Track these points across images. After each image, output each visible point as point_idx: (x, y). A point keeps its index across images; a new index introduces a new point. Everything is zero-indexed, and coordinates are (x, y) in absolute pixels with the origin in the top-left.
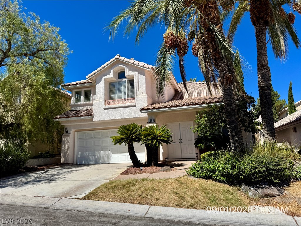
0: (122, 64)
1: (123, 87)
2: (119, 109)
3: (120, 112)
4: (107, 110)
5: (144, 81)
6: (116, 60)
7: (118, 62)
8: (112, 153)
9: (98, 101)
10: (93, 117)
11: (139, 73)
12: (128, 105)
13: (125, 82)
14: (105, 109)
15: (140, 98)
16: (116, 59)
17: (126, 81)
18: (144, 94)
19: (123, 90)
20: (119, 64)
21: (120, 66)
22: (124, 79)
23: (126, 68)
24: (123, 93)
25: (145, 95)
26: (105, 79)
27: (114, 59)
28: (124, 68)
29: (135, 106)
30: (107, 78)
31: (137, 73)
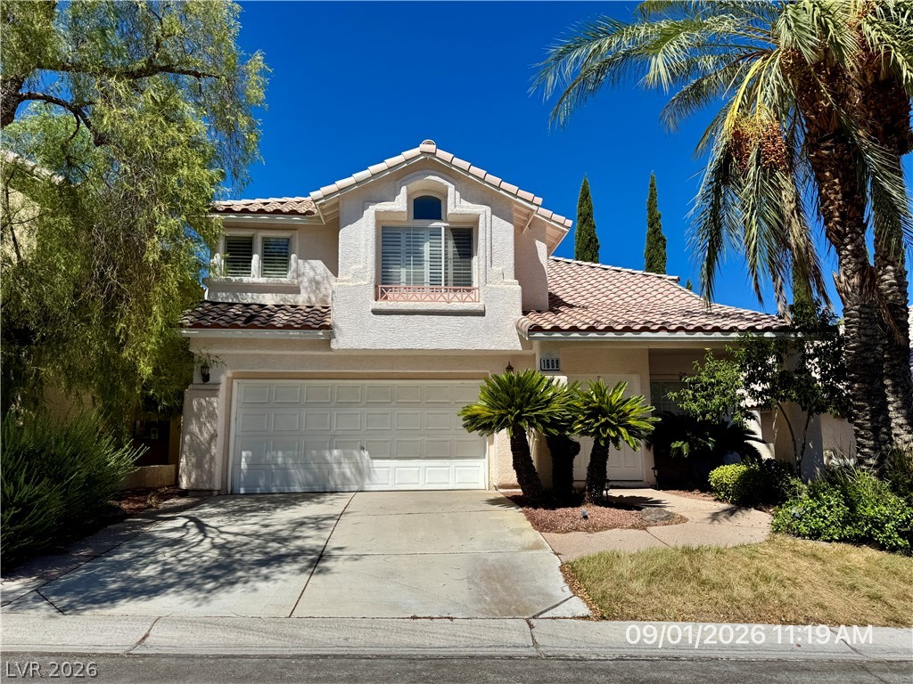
0: (438, 173)
1: (426, 248)
2: (426, 317)
3: (428, 326)
4: (383, 317)
5: (511, 238)
6: (422, 157)
7: (428, 164)
8: (372, 458)
9: (351, 284)
10: (332, 336)
11: (493, 213)
12: (460, 308)
13: (436, 233)
14: (375, 312)
15: (497, 289)
16: (423, 153)
17: (443, 229)
18: (510, 280)
19: (427, 256)
20: (433, 172)
21: (431, 177)
22: (436, 224)
23: (451, 188)
24: (427, 265)
25: (512, 284)
26: (377, 213)
27: (415, 151)
28: (447, 187)
29: (482, 314)
30: (386, 212)
31: (488, 209)
